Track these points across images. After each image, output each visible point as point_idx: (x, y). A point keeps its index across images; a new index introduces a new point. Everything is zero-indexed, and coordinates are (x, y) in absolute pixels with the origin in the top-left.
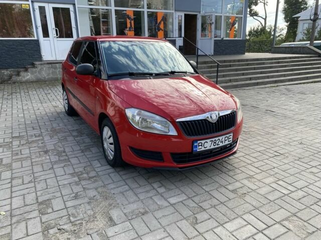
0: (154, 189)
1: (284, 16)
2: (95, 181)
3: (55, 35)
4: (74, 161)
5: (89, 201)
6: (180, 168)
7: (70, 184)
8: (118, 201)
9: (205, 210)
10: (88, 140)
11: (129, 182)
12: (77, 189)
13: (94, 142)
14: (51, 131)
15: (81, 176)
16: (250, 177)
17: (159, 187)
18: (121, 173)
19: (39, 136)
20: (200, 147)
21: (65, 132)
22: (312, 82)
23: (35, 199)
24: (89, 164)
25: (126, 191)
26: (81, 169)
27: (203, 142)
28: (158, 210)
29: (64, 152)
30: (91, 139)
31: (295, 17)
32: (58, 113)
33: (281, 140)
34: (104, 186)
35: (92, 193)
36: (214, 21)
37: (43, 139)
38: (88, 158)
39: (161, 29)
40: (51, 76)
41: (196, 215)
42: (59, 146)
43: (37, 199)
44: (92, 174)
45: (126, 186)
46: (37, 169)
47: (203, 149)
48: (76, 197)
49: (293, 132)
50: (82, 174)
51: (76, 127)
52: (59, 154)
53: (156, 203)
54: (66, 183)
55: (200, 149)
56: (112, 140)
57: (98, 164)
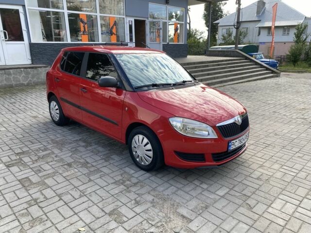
0: (197, 186)
1: (205, 22)
2: (142, 187)
3: (4, 38)
4: (105, 170)
5: (152, 205)
6: (219, 165)
7: (121, 192)
8: (177, 201)
9: (249, 197)
10: (100, 149)
11: (171, 182)
12: (133, 196)
13: (109, 150)
14: (54, 143)
15: (126, 184)
16: (261, 166)
17: (201, 184)
18: (159, 176)
19: (45, 150)
21: (70, 143)
22: (247, 82)
23: (101, 211)
24: (122, 172)
25: (176, 191)
26: (119, 178)
27: (234, 141)
28: (215, 203)
29: (88, 163)
30: (103, 147)
31: (215, 24)
32: (45, 124)
33: (261, 133)
34: (154, 189)
35: (150, 198)
37: (53, 153)
38: (117, 166)
39: (114, 34)
41: (246, 202)
42: (76, 158)
43: (103, 211)
44: (134, 180)
45: (173, 187)
47: (234, 147)
48: (137, 203)
50: (124, 182)
51: (77, 137)
52: (85, 165)
53: (209, 197)
54: (117, 192)
55: (232, 147)
56: (149, 147)
57: (131, 171)
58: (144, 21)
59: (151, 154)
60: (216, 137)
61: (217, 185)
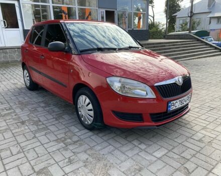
0: (136, 146)
2: (81, 145)
4: (52, 128)
5: (84, 164)
6: (157, 126)
7: (58, 150)
8: (111, 161)
9: (188, 160)
10: (56, 109)
11: (110, 141)
12: (68, 154)
13: (63, 111)
14: (19, 104)
15: (66, 142)
17: (139, 144)
18: (101, 135)
19: (10, 109)
20: (173, 107)
21: (33, 104)
22: (198, 58)
23: (31, 169)
24: (67, 130)
25: (113, 151)
26: (63, 135)
27: (174, 102)
28: (150, 165)
29: (40, 121)
30: (59, 108)
32: (19, 89)
33: (206, 98)
34: (91, 148)
35: (84, 156)
36: (127, 16)
37: (14, 112)
38: (64, 125)
40: (3, 59)
42: (32, 117)
43: (33, 168)
44: (75, 139)
45: (110, 146)
46: (20, 139)
47: (174, 108)
48: (70, 162)
49: (210, 92)
50: (65, 139)
51: (41, 99)
52: (36, 123)
53: (145, 159)
54: (54, 149)
56: (90, 107)
57: (76, 130)
58: (114, 12)
59: (92, 113)
60: (155, 97)
61: (156, 145)
